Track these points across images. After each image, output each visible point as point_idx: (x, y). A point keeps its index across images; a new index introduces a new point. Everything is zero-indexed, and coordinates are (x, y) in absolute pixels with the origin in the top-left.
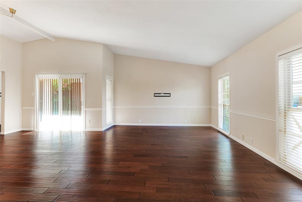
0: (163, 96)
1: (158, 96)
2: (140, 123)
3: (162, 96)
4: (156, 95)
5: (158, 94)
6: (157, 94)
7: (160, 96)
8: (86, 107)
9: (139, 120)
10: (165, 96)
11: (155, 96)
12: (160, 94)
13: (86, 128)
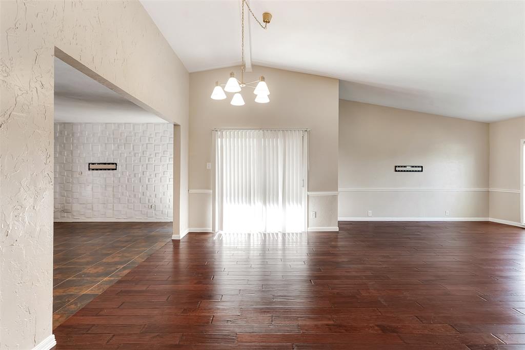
0: (410, 171)
1: (402, 171)
2: (370, 216)
3: (407, 171)
4: (397, 169)
5: (402, 167)
6: (399, 167)
7: (404, 171)
8: (308, 191)
9: (369, 211)
10: (413, 171)
11: (396, 171)
12: (405, 167)
13: (308, 227)
